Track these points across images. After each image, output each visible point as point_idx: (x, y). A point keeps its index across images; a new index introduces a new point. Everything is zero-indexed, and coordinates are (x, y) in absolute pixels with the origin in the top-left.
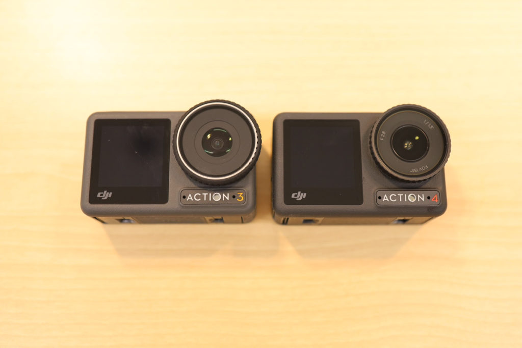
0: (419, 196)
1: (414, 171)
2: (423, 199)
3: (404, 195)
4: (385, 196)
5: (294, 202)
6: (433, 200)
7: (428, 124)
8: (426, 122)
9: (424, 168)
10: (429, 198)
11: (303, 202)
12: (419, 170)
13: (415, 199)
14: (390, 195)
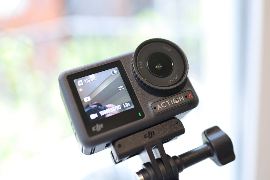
0: (180, 98)
1: (171, 82)
2: (183, 99)
3: (170, 101)
4: (158, 106)
5: (96, 133)
6: (189, 97)
7: (167, 49)
8: (165, 48)
9: (176, 78)
10: (186, 97)
11: (103, 130)
12: (173, 80)
13: (178, 101)
14: (161, 104)
